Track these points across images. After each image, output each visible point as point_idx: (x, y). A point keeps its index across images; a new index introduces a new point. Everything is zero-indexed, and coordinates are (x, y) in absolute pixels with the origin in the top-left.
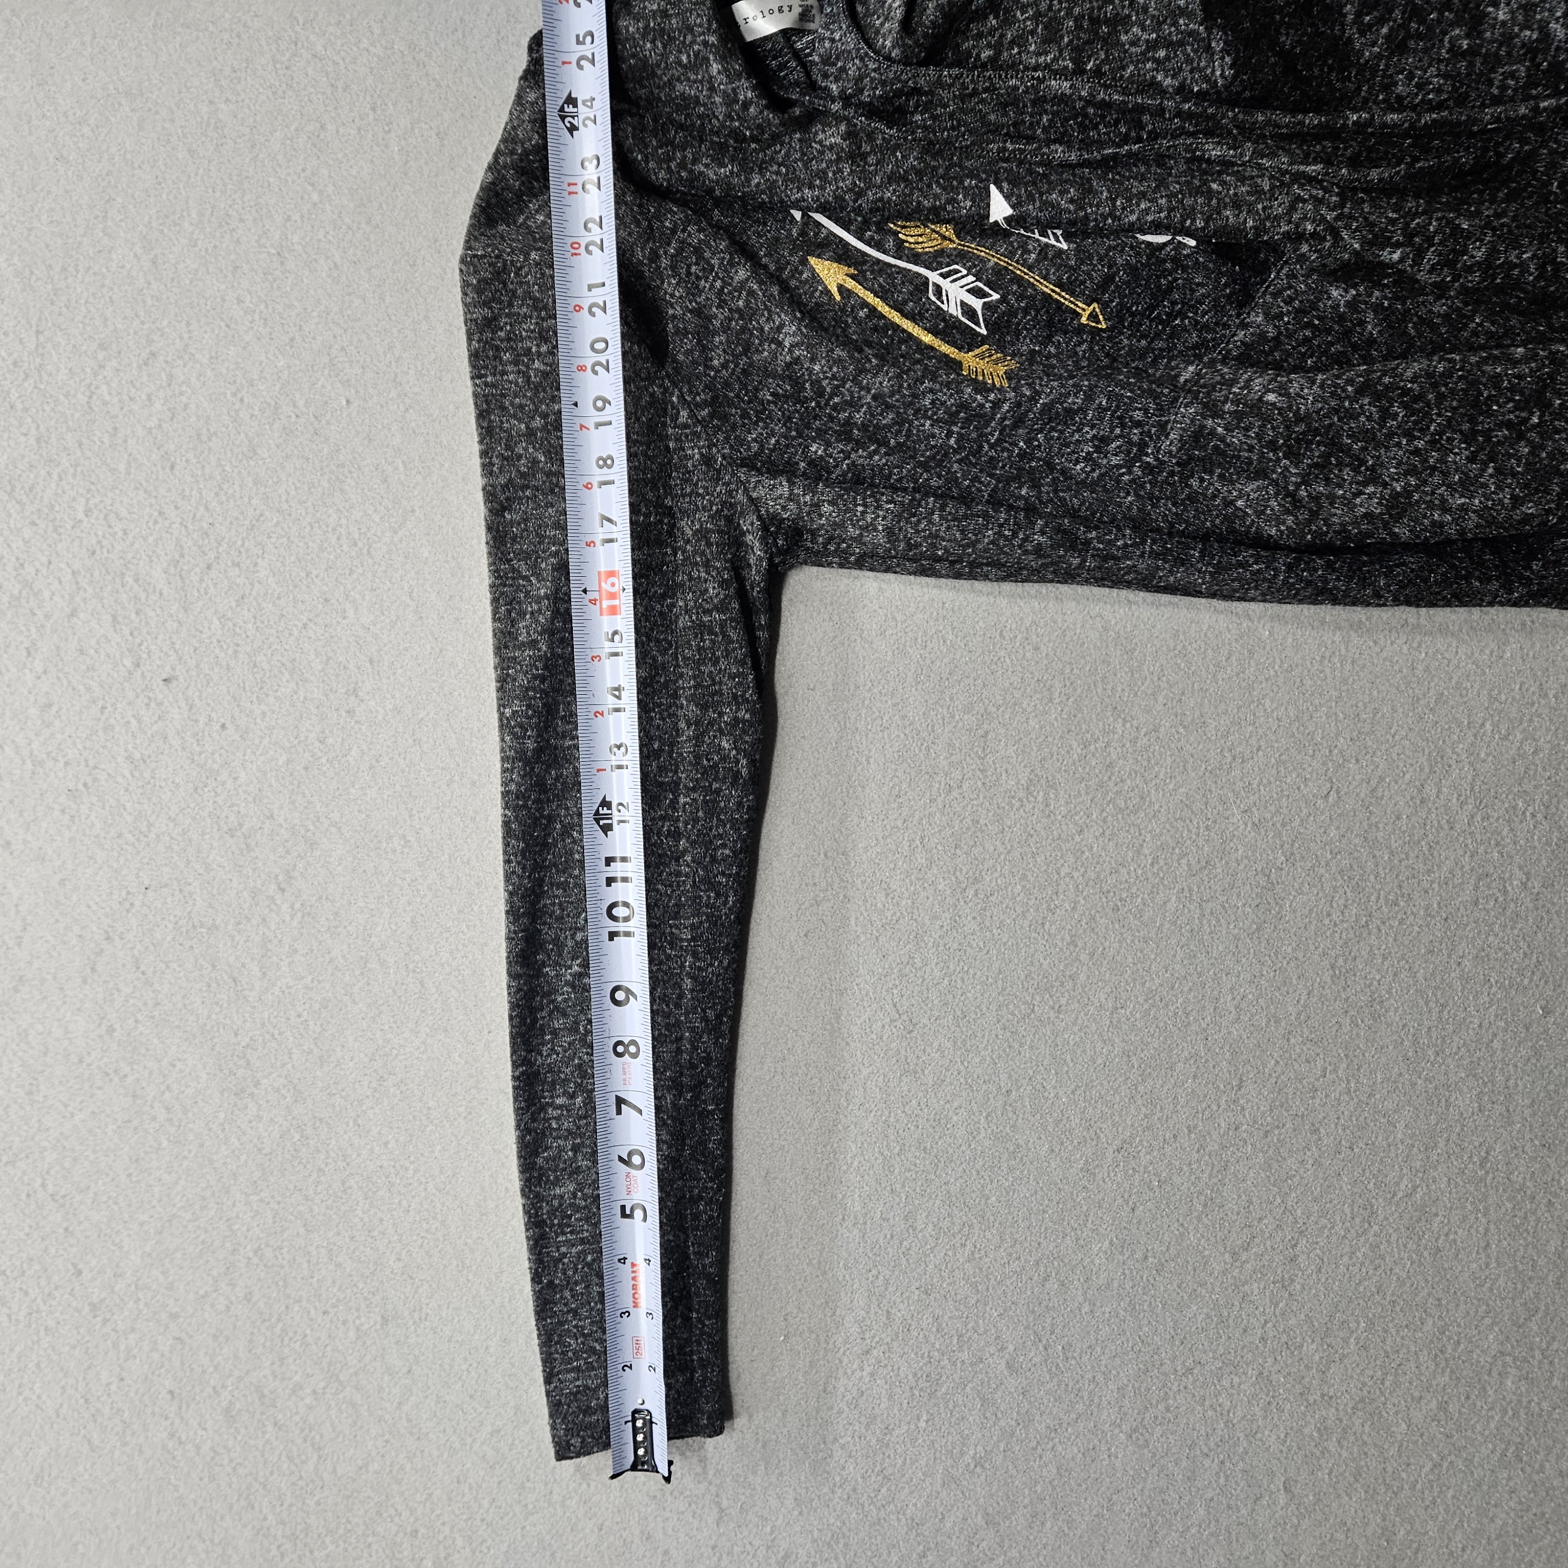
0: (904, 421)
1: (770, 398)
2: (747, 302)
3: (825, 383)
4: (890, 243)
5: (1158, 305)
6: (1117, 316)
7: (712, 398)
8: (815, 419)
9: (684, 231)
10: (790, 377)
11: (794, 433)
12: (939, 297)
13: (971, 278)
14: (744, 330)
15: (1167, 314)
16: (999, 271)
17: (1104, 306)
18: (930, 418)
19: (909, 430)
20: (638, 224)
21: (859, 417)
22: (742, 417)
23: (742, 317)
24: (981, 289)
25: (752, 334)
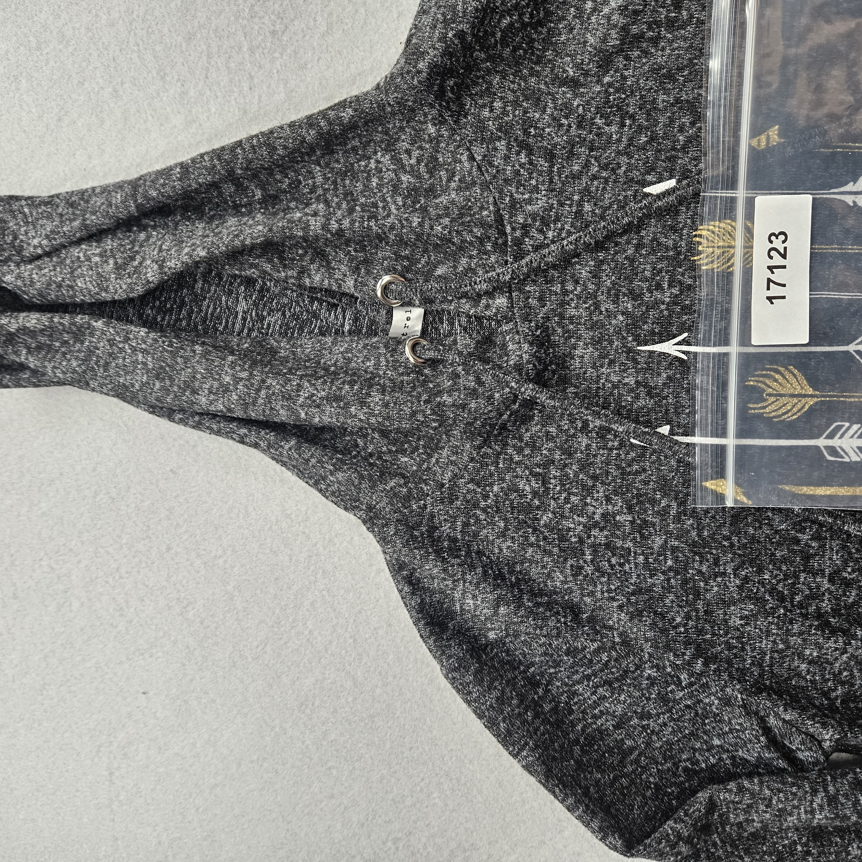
1: (742, 622)
3: (780, 587)
4: (761, 427)
8: (791, 623)
10: (750, 598)
11: (781, 646)
12: (837, 456)
13: (856, 427)
21: (826, 605)
25: (694, 581)
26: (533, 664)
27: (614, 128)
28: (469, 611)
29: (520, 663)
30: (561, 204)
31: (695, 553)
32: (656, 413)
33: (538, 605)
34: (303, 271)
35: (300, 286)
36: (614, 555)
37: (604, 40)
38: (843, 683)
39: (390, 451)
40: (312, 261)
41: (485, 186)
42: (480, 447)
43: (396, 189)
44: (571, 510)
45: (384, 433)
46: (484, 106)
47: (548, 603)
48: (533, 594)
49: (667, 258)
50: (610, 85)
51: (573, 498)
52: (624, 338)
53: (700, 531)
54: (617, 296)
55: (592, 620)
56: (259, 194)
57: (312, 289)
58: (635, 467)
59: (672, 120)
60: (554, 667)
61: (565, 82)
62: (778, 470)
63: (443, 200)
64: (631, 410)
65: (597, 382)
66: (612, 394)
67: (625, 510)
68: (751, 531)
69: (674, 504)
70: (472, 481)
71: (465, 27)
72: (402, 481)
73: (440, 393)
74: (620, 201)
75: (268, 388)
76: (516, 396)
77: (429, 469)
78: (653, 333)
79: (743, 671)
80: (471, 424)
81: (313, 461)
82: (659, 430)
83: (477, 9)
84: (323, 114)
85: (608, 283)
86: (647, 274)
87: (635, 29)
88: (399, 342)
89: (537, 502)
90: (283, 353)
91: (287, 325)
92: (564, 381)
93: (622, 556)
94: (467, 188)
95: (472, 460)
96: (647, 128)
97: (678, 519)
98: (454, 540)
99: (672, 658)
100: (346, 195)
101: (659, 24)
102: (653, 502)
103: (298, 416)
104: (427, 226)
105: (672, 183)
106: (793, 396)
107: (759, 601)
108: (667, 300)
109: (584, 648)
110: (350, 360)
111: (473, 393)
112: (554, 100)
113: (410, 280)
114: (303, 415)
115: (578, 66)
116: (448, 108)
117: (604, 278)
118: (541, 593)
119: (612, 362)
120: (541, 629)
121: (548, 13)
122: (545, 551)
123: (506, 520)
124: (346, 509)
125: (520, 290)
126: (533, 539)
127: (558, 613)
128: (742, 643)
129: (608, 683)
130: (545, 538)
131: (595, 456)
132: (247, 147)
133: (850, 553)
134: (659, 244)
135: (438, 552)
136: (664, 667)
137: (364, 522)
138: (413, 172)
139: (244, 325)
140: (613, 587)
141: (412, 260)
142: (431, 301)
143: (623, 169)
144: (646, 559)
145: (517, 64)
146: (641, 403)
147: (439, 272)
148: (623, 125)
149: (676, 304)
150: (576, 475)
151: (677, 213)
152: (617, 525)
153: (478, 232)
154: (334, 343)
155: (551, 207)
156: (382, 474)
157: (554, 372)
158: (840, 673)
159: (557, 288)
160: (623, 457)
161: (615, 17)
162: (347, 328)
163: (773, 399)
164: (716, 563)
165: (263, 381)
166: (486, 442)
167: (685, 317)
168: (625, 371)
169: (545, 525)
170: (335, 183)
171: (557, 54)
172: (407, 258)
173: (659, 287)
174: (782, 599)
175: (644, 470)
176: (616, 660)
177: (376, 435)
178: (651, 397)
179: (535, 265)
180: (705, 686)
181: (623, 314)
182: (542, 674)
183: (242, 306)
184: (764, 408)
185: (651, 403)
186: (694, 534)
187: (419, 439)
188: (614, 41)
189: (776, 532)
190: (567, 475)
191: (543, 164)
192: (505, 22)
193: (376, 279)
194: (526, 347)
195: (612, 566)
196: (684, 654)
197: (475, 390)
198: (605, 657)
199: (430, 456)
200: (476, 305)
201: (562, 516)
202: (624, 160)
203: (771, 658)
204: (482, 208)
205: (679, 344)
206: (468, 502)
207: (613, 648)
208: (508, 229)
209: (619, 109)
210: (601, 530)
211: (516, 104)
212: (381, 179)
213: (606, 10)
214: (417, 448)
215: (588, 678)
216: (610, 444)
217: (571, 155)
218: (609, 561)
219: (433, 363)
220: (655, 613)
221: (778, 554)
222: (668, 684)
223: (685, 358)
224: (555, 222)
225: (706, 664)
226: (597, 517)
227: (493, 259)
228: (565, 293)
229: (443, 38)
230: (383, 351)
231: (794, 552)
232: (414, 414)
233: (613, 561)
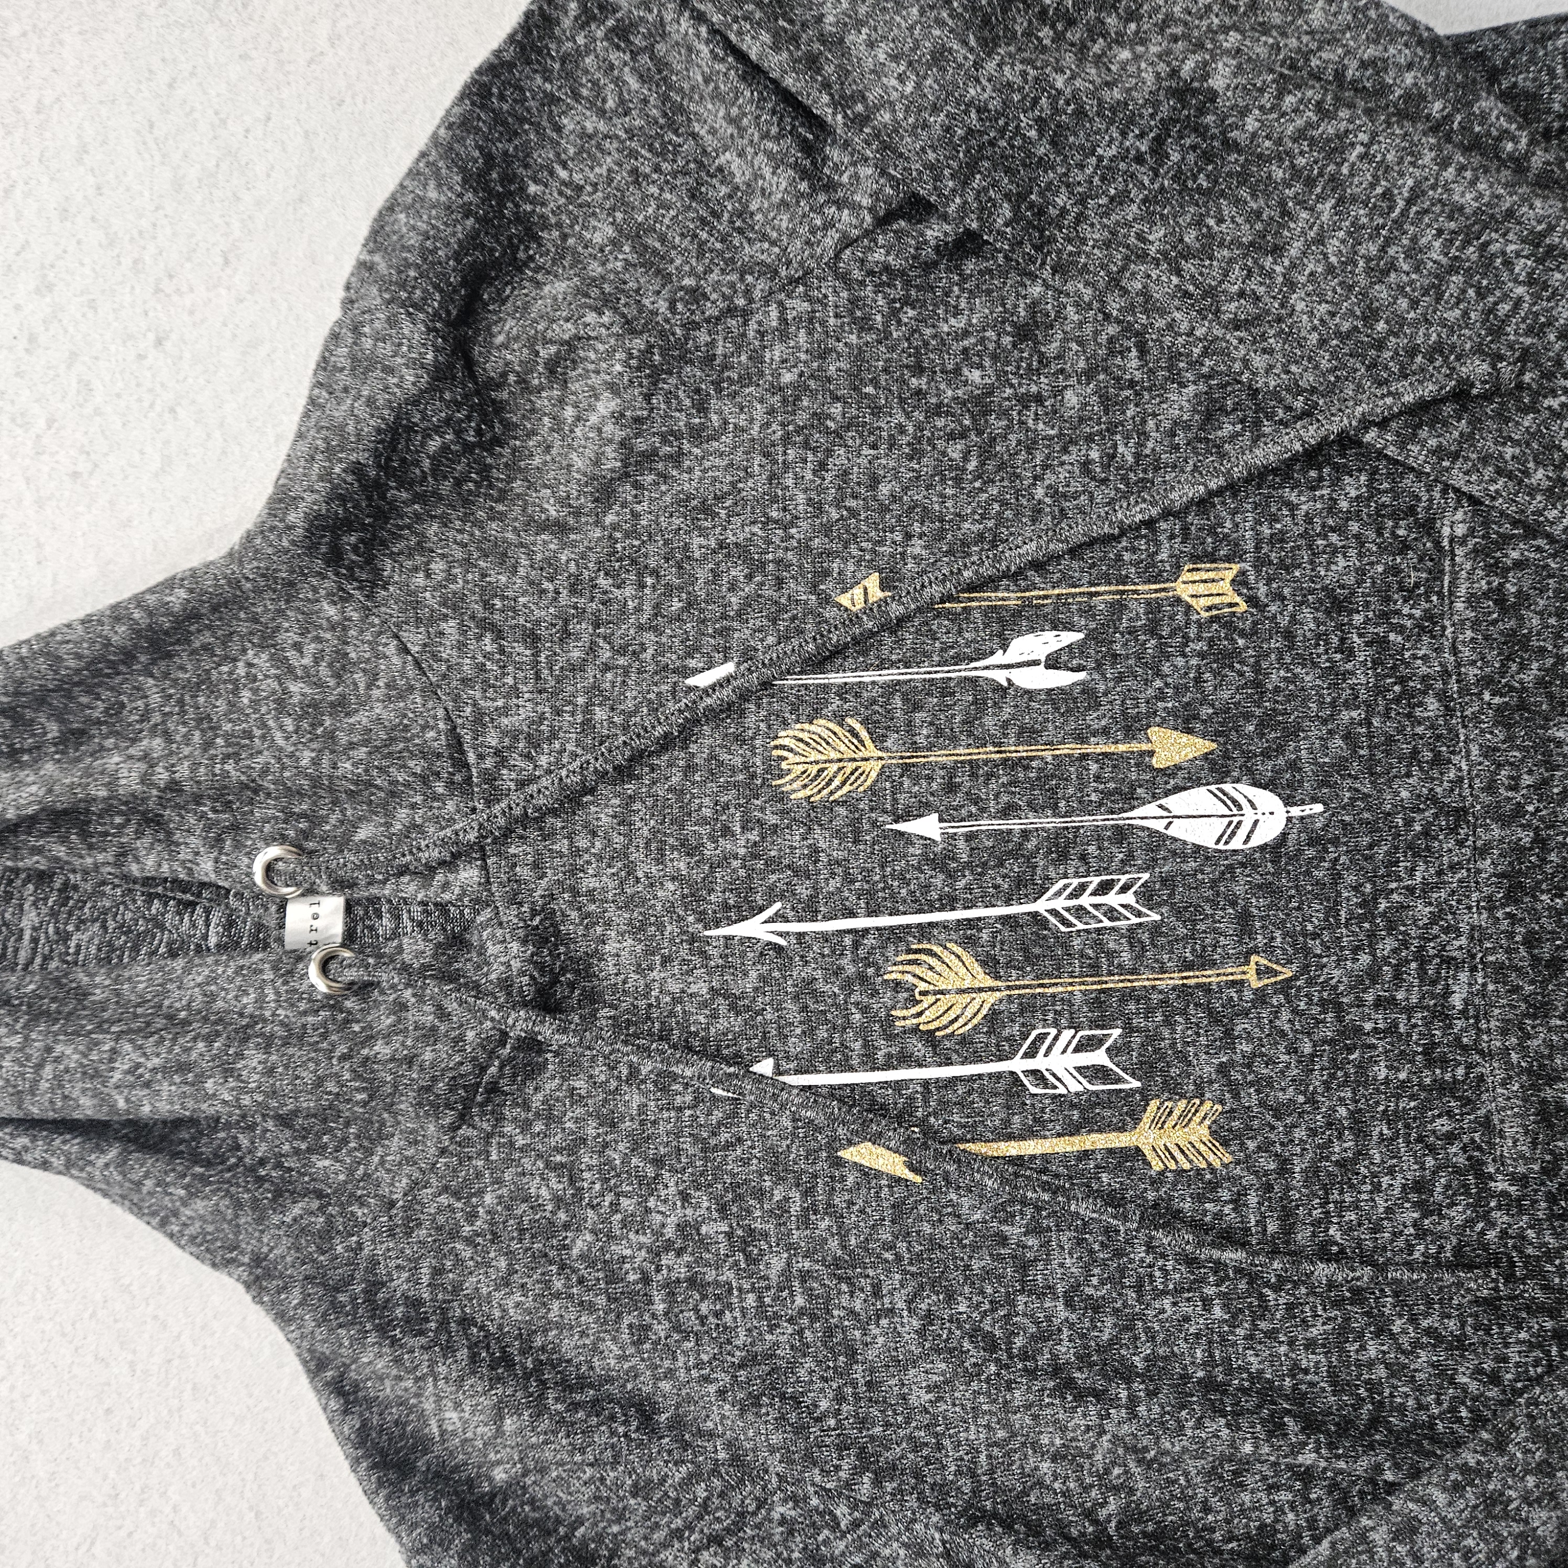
0: (1134, 1318)
1: (931, 1396)
2: (809, 1294)
3: (986, 1326)
4: (918, 1048)
5: (1337, 903)
6: (1296, 951)
7: (859, 1457)
9: (658, 1270)
10: (938, 1351)
11: (1001, 1434)
12: (1046, 1086)
13: (1067, 1034)
14: (829, 1332)
15: (1360, 905)
16: (1098, 1001)
17: (1269, 949)
18: (1165, 1293)
19: (1147, 1330)
20: (591, 1308)
21: (1066, 1350)
22: (915, 1450)
23: (814, 1318)
24: (1090, 1038)
25: (844, 1329)
26: (580, 1521)
27: (629, 591)
28: (454, 1433)
29: (558, 1521)
30: (558, 713)
31: (840, 1279)
32: (749, 1040)
33: (575, 1406)
34: (123, 854)
35: (126, 877)
36: (704, 1297)
37: (597, 463)
38: (1116, 1489)
39: (297, 1151)
40: (139, 834)
41: (431, 691)
42: (454, 1128)
43: (281, 705)
44: (624, 1224)
45: (284, 1121)
46: (416, 569)
47: (595, 1402)
48: (566, 1386)
49: (736, 785)
50: (615, 527)
51: (625, 1202)
52: (680, 919)
53: (843, 1237)
54: (661, 850)
55: (677, 1423)
56: (54, 730)
57: (148, 881)
58: (725, 1136)
59: (716, 574)
60: (618, 1521)
61: (545, 526)
62: (956, 1118)
63: (362, 718)
64: (705, 1040)
65: (646, 996)
66: (672, 1014)
67: (715, 1215)
68: (927, 1228)
69: (795, 1195)
70: (446, 1189)
71: (363, 457)
72: (315, 1204)
73: (370, 1039)
74: (650, 702)
75: (57, 1060)
76: (504, 1035)
77: (367, 1175)
78: (726, 907)
79: (942, 1488)
80: (428, 1089)
81: (149, 1183)
82: (757, 1068)
83: (379, 431)
84: (138, 600)
85: (645, 832)
86: (707, 812)
87: (641, 445)
88: (300, 957)
89: (562, 1216)
90: (99, 995)
91: (110, 944)
92: (593, 998)
93: (718, 1298)
94: (401, 697)
95: (443, 1152)
96: (680, 589)
97: (804, 1221)
98: (417, 1303)
99: (818, 1479)
100: (199, 721)
101: (678, 436)
102: (760, 1194)
103: (113, 1107)
104: (325, 762)
105: (729, 668)
106: (961, 991)
107: (953, 1353)
108: (742, 851)
109: (663, 1481)
110: (213, 997)
111: (430, 1035)
112: (530, 554)
113: (311, 853)
114: (121, 1104)
115: (563, 502)
116: (352, 577)
117: (639, 824)
118: (583, 1383)
119: (666, 960)
120: (582, 1451)
121: (508, 426)
122: (581, 1303)
123: (509, 1254)
124: (214, 1265)
125: (499, 854)
126: (558, 1284)
127: (613, 1418)
128: (936, 1435)
129: (716, 1540)
130: (581, 1281)
131: (654, 1123)
132: (12, 659)
133: (1091, 1252)
134: (721, 763)
135: (382, 1330)
136: (806, 1498)
137: (248, 1286)
138: (307, 676)
139: (34, 950)
140: (705, 1358)
141: (314, 820)
142: (352, 885)
143: (650, 651)
144: (760, 1298)
145: (466, 502)
146: (722, 1025)
147: (363, 833)
148: (642, 586)
149: (755, 856)
150: (626, 1160)
151: (742, 713)
152: (704, 1243)
153: (416, 764)
154: (187, 970)
155: (542, 718)
156: (278, 1193)
157: (572, 986)
158: (1107, 1471)
159: (562, 845)
160: (702, 1120)
161: (609, 429)
162: (213, 941)
163: (931, 999)
164: (877, 1292)
165: (49, 1050)
166: (463, 1118)
167: (773, 878)
168: (690, 972)
169: (582, 1257)
170: (181, 702)
171: (530, 486)
172: (303, 815)
173: (727, 831)
174: (992, 1345)
175: (740, 1140)
176: (722, 1495)
177: (270, 1124)
178: (738, 1014)
179: (517, 811)
180: (880, 1524)
181: (673, 879)
182: (599, 1538)
183: (30, 919)
184: (920, 1014)
185: (737, 1023)
186: (834, 1244)
187: (347, 1124)
188: (612, 462)
189: (968, 1226)
190: (610, 1162)
191: (522, 652)
192: (434, 444)
193: (251, 855)
194: (515, 947)
195: (702, 1319)
196: (838, 1468)
197: (434, 1029)
198: (701, 1491)
199: (370, 1152)
200: (426, 885)
201: (610, 1237)
202: (649, 637)
203: (989, 1457)
204: (425, 727)
205: (770, 920)
206: (439, 1229)
207: (715, 1472)
208: (471, 757)
209: (634, 562)
210: (679, 1253)
211: (467, 563)
212: (255, 691)
213: (594, 419)
214: (345, 1141)
215: (677, 1534)
216: (679, 1100)
217: (566, 635)
218: (696, 1310)
219: (362, 989)
220: (783, 1396)
221: (976, 1265)
222: (818, 1530)
223: (782, 942)
224: (550, 741)
225: (877, 1482)
226: (669, 1232)
227: (451, 806)
228: (576, 852)
229: (326, 476)
230: (268, 975)
231: (1000, 1258)
232: (319, 1082)
233: (704, 1308)
